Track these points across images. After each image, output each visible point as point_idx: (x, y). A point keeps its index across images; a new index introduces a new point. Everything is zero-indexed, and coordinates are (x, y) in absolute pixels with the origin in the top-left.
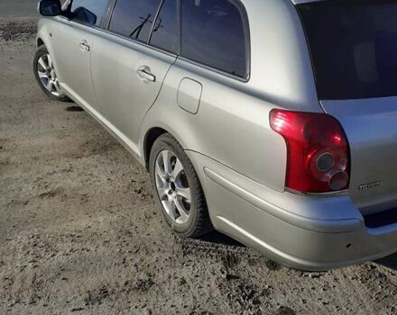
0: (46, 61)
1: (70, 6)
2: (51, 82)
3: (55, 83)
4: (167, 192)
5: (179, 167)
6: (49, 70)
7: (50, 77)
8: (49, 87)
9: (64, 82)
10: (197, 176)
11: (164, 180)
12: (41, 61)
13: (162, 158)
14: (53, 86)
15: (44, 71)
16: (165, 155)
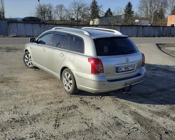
0: (28, 56)
1: (38, 40)
2: (29, 62)
3: (30, 63)
4: (66, 83)
5: (69, 75)
6: (29, 59)
7: (29, 61)
8: (28, 64)
9: (34, 62)
10: (74, 76)
11: (65, 80)
12: (26, 56)
13: (65, 75)
14: (29, 64)
15: (27, 59)
16: (66, 74)
